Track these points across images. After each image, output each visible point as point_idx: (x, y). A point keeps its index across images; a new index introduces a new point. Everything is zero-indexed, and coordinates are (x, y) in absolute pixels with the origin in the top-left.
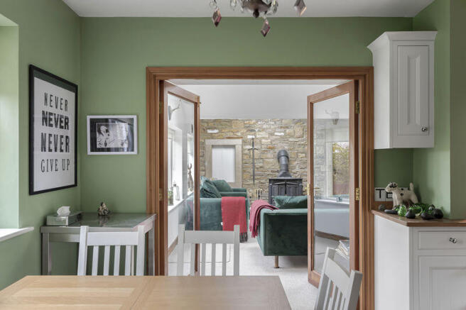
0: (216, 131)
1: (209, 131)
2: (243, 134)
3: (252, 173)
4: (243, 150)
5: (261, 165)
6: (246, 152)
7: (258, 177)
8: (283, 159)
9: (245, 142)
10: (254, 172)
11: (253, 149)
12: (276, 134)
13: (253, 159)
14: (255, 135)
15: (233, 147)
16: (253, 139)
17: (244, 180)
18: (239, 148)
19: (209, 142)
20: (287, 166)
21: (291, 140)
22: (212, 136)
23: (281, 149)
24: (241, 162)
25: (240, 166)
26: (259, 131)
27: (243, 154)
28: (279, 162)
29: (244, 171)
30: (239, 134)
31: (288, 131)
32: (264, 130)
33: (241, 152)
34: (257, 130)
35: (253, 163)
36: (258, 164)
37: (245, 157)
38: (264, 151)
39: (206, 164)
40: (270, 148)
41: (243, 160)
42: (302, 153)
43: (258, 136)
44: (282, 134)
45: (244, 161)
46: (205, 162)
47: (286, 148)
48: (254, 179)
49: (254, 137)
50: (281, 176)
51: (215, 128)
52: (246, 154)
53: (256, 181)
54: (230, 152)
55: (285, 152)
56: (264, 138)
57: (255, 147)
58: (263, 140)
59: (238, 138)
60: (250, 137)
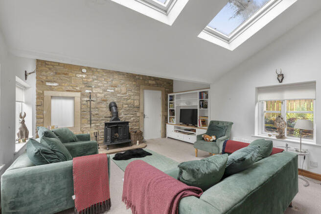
0: (55, 84)
1: (48, 84)
2: (81, 88)
3: (89, 119)
4: (81, 101)
5: (97, 112)
6: (85, 102)
7: (94, 122)
8: (114, 108)
9: (83, 95)
10: (91, 118)
11: (90, 101)
12: (108, 90)
13: (90, 107)
14: (92, 90)
15: (73, 98)
16: (90, 93)
17: (81, 124)
18: (78, 100)
19: (48, 93)
20: (117, 113)
21: (118, 95)
22: (51, 88)
23: (111, 101)
24: (80, 111)
25: (79, 114)
26: (95, 87)
27: (81, 104)
28: (110, 110)
29: (82, 118)
30: (78, 88)
31: (116, 89)
32: (99, 87)
33: (79, 103)
34: (93, 87)
35: (90, 111)
36: (94, 112)
37: (83, 107)
38: (99, 102)
39: (45, 112)
40: (104, 100)
41: (81, 108)
42: (126, 104)
43: (94, 91)
44: (113, 91)
45: (82, 110)
46: (43, 111)
47: (115, 101)
48: (91, 124)
49: (91, 91)
50: (113, 120)
51: (55, 82)
52: (84, 105)
54: (69, 103)
55: (115, 103)
56: (99, 93)
57: (92, 99)
58: (99, 95)
59: (77, 91)
60: (87, 91)
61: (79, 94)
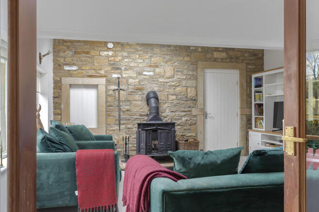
0: (74, 68)
1: (67, 68)
2: (106, 72)
3: (117, 117)
4: (107, 90)
5: (127, 107)
6: (111, 92)
7: (125, 122)
8: (153, 101)
9: (109, 82)
10: (120, 115)
11: (119, 90)
12: (144, 73)
13: (119, 100)
14: (121, 73)
15: (95, 86)
16: (119, 78)
17: (107, 124)
18: (102, 89)
19: (66, 81)
20: (157, 108)
21: (161, 80)
22: (70, 74)
23: (149, 90)
24: (104, 105)
25: (105, 110)
26: (126, 69)
27: (107, 96)
28: (148, 105)
29: (108, 115)
30: (102, 72)
31: (157, 70)
32: (131, 68)
33: (104, 93)
34: (123, 68)
35: (119, 106)
36: (124, 107)
37: (109, 99)
38: (131, 92)
39: (62, 106)
40: (138, 89)
41: (107, 102)
42: (173, 95)
43: (124, 75)
44: (152, 73)
45: (108, 104)
46: (61, 104)
47: (156, 89)
48: (120, 124)
49: (120, 76)
50: (151, 120)
51: (74, 64)
52: (110, 96)
53: (122, 127)
54: (91, 94)
55: (154, 93)
56: (131, 77)
57: (121, 87)
58: (131, 81)
59: (101, 76)
60: (115, 76)
61: (103, 81)
